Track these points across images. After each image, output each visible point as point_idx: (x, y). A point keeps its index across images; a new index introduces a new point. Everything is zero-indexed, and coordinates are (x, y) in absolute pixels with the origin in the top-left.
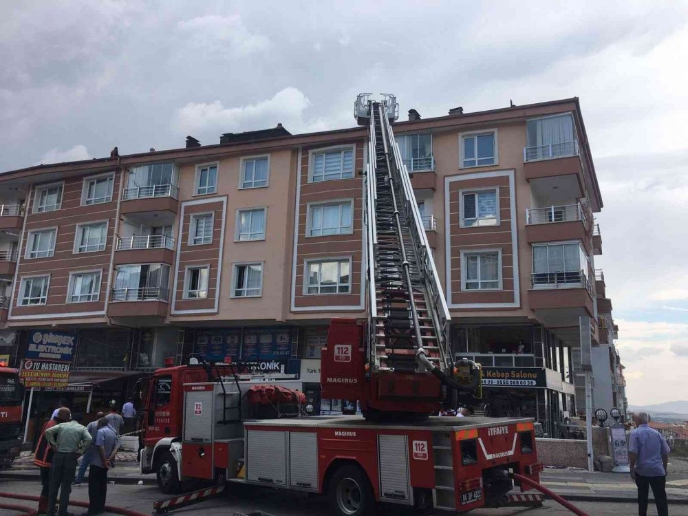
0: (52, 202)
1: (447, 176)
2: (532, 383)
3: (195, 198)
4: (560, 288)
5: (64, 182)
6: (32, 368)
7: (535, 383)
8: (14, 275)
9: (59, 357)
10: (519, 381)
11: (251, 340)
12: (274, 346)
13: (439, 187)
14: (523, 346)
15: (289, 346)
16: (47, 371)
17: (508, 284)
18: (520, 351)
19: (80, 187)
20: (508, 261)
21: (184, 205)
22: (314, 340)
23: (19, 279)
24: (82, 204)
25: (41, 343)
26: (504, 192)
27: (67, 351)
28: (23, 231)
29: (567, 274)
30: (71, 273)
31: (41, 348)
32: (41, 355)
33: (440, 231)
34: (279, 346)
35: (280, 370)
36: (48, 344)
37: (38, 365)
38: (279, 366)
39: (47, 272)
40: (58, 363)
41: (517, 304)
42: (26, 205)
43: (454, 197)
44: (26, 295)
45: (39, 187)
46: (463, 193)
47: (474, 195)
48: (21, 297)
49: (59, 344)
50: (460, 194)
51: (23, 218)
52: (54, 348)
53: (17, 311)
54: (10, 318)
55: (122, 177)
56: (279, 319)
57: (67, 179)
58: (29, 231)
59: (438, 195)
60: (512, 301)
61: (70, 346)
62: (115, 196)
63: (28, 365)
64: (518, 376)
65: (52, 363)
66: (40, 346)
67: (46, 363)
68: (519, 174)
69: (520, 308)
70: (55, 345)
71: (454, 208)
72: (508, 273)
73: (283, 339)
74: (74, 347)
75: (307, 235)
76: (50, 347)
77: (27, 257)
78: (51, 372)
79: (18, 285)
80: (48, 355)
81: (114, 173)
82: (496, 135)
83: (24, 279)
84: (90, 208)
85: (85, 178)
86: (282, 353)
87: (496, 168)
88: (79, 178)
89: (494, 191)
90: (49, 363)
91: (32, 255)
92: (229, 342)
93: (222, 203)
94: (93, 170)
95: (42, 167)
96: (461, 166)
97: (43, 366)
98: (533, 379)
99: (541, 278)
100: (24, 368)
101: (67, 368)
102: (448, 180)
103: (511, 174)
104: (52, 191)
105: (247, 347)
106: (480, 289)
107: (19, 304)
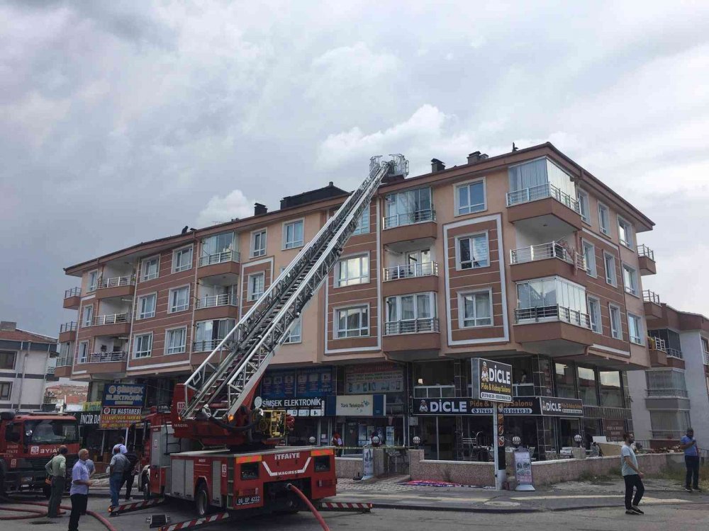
0: (153, 272)
1: (446, 224)
2: (529, 411)
3: (252, 260)
4: (540, 322)
5: (160, 255)
6: (110, 413)
7: (531, 411)
8: (129, 334)
9: (132, 403)
10: (518, 409)
11: (303, 380)
12: (319, 384)
13: (439, 236)
14: (525, 376)
15: (331, 384)
16: (123, 415)
17: (498, 321)
18: (522, 380)
19: (170, 257)
20: (497, 299)
21: (244, 266)
22: (352, 378)
23: (133, 337)
24: (173, 271)
25: (116, 393)
26: (493, 235)
27: (138, 398)
28: (135, 297)
29: (546, 308)
30: (166, 330)
31: (116, 397)
32: (116, 403)
33: (442, 275)
34: (324, 384)
35: (321, 406)
36: (121, 394)
37: (115, 410)
38: (321, 402)
39: (151, 330)
40: (131, 408)
41: (506, 339)
42: (136, 275)
43: (451, 243)
44: (139, 350)
45: (144, 259)
46: (459, 239)
47: (468, 240)
48: (135, 351)
49: (131, 393)
50: (456, 240)
51: (134, 286)
52: (127, 397)
53: (134, 363)
54: (128, 369)
55: (198, 248)
56: (315, 361)
57: (162, 252)
58: (139, 297)
59: (438, 243)
60: (502, 336)
61: (140, 394)
62: (194, 264)
63: (107, 412)
64: (517, 405)
65: (126, 408)
66: (115, 396)
67: (121, 408)
68: (505, 218)
69: (510, 342)
70: (128, 394)
71: (452, 253)
72: (498, 310)
73: (326, 378)
74: (144, 395)
75: (336, 286)
76: (123, 396)
77: (138, 318)
78: (126, 415)
79: (132, 341)
80: (122, 403)
81: (192, 244)
82: (484, 183)
83: (137, 336)
84: (178, 275)
85: (173, 250)
86: (326, 390)
87: (485, 214)
88: (169, 250)
89: (484, 235)
90: (124, 408)
91: (142, 316)
92: (286, 382)
93: (270, 262)
94: (176, 244)
95: (142, 245)
96: (457, 213)
97: (119, 411)
98: (529, 407)
99: (524, 314)
100: (103, 413)
101: (139, 411)
102: (446, 228)
103: (498, 218)
104: (153, 262)
105: (300, 386)
106: (476, 326)
107: (134, 357)
